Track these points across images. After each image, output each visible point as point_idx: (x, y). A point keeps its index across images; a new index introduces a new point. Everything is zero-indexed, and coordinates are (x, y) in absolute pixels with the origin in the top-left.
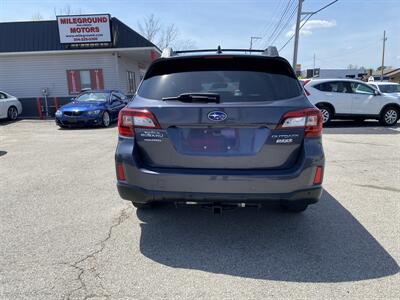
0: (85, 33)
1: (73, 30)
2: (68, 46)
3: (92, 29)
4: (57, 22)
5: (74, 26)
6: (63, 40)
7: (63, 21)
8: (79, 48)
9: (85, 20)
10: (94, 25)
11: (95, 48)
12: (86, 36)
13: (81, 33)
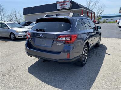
0: (63, 6)
1: (60, 5)
2: (59, 10)
3: (65, 4)
4: (56, 3)
5: (60, 4)
6: (58, 8)
7: (58, 3)
8: (62, 10)
9: (63, 2)
10: (65, 3)
11: (66, 10)
12: (63, 7)
13: (62, 6)
